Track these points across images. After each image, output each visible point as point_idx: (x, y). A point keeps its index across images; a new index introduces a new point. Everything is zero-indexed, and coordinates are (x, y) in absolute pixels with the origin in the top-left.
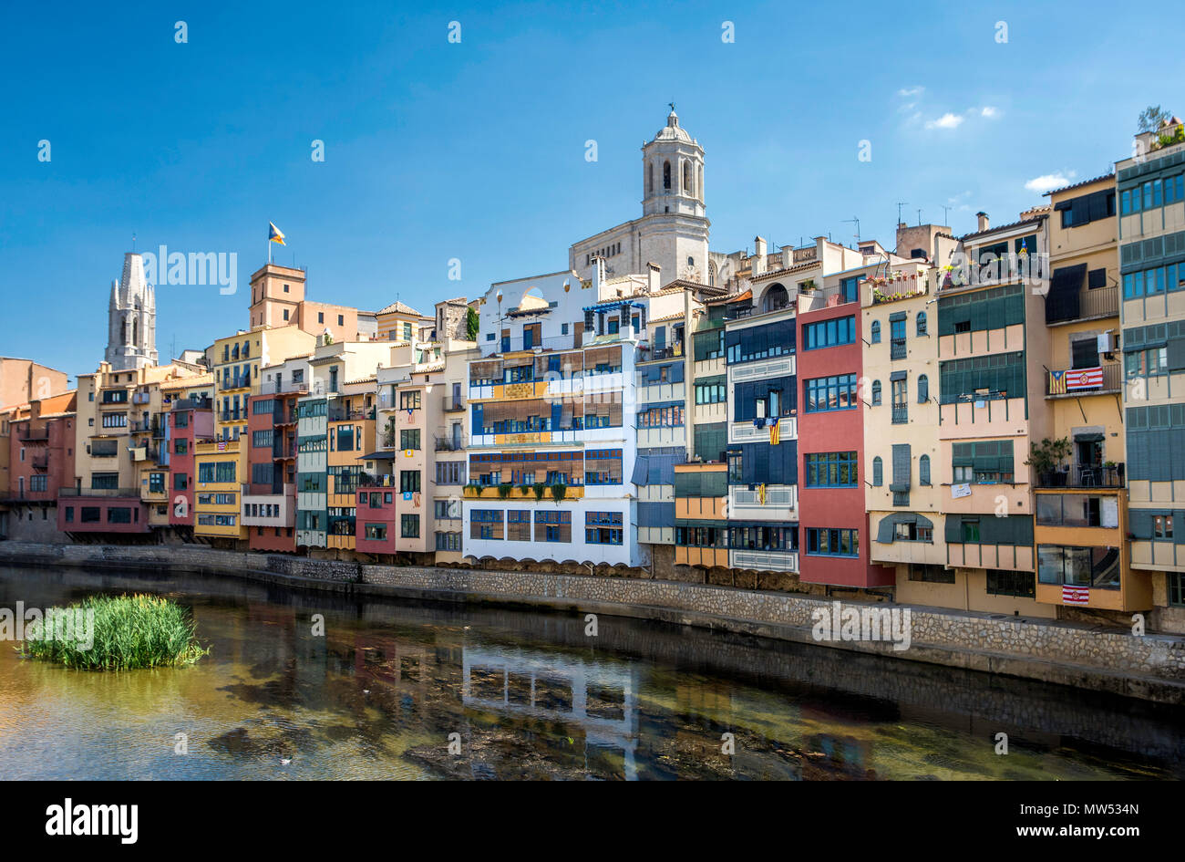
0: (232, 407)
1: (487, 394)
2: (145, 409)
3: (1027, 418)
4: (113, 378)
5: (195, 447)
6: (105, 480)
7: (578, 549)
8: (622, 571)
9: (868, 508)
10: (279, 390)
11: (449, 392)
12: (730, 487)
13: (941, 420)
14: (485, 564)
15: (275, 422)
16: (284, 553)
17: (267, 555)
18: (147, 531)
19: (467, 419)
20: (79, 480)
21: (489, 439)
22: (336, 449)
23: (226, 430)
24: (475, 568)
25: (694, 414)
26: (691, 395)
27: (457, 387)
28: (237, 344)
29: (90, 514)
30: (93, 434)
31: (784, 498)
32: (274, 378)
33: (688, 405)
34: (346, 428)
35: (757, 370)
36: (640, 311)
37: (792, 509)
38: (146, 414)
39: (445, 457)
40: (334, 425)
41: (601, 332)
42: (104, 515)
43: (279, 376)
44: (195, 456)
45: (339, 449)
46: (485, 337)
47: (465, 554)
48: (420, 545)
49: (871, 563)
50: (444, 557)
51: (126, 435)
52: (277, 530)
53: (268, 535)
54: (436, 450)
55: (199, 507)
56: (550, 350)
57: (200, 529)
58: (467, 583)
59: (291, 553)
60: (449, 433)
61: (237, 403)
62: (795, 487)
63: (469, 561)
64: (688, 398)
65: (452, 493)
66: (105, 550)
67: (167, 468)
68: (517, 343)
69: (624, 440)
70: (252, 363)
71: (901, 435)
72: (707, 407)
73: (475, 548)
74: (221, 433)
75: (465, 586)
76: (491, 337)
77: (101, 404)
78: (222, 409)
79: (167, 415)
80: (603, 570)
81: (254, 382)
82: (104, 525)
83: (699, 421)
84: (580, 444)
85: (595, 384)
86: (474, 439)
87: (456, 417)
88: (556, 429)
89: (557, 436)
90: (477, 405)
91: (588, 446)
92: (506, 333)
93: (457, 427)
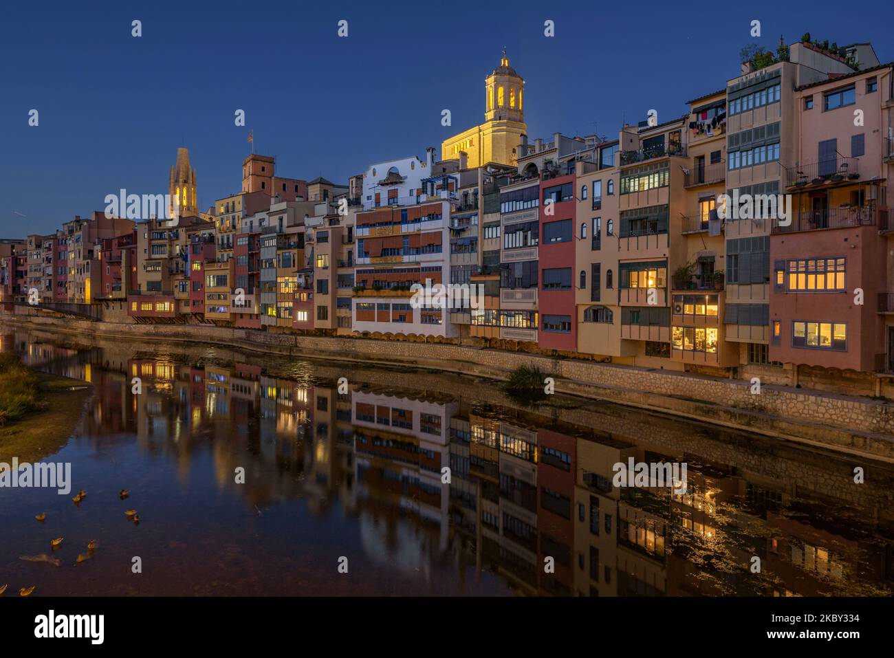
0: (225, 241)
1: (366, 232)
2: (176, 243)
3: (668, 247)
4: (158, 224)
5: (205, 266)
7: (417, 327)
8: (441, 341)
9: (577, 302)
10: (251, 231)
11: (346, 232)
12: (501, 289)
13: (619, 248)
14: (365, 335)
15: (249, 251)
16: (255, 329)
17: (246, 330)
19: (356, 248)
20: (140, 286)
21: (367, 260)
22: (281, 265)
23: (223, 255)
24: (360, 338)
25: (482, 245)
26: (481, 233)
27: (350, 230)
28: (228, 203)
30: (147, 258)
31: (530, 296)
32: (249, 224)
33: (479, 239)
34: (287, 254)
35: (518, 217)
36: (454, 181)
37: (535, 303)
39: (342, 271)
40: (280, 252)
41: (432, 194)
43: (251, 222)
44: (205, 271)
45: (283, 267)
46: (366, 199)
47: (353, 330)
48: (327, 324)
50: (341, 332)
51: (166, 258)
52: (251, 315)
53: (246, 319)
54: (338, 267)
55: (207, 302)
56: (403, 206)
57: (208, 315)
58: (354, 347)
59: (259, 329)
60: (345, 258)
61: (228, 238)
62: (537, 289)
63: (356, 334)
64: (480, 235)
65: (346, 292)
66: (155, 327)
67: (189, 279)
68: (384, 202)
69: (443, 261)
70: (237, 215)
71: (596, 257)
72: (490, 240)
73: (359, 326)
74: (220, 257)
75: (353, 349)
76: (369, 198)
77: (151, 240)
78: (220, 242)
79: (189, 246)
80: (430, 340)
81: (238, 226)
83: (486, 249)
84: (418, 263)
85: (427, 226)
86: (359, 261)
87: (349, 247)
88: (405, 254)
89: (406, 259)
90: (361, 240)
91: (423, 265)
92: (378, 196)
93: (350, 253)
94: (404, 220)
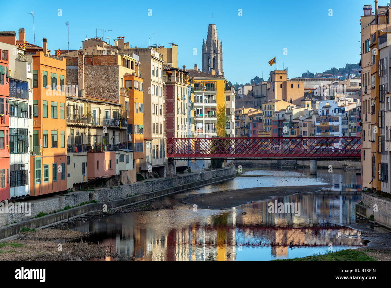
0: (267, 122)
1: (319, 124)
2: (244, 121)
5: (258, 132)
10: (279, 119)
11: (313, 123)
15: (278, 127)
21: (319, 134)
28: (268, 105)
32: (278, 116)
33: (348, 129)
34: (293, 130)
38: (244, 123)
40: (291, 129)
43: (279, 115)
44: (258, 135)
45: (292, 135)
51: (240, 128)
56: (330, 116)
60: (313, 132)
68: (325, 114)
70: (272, 111)
74: (265, 128)
76: (321, 112)
78: (265, 122)
79: (250, 123)
81: (273, 116)
84: (333, 135)
85: (335, 124)
86: (317, 134)
87: (314, 128)
88: (330, 132)
89: (331, 133)
90: (318, 126)
91: (335, 136)
92: (323, 111)
93: (315, 130)
94: (330, 121)
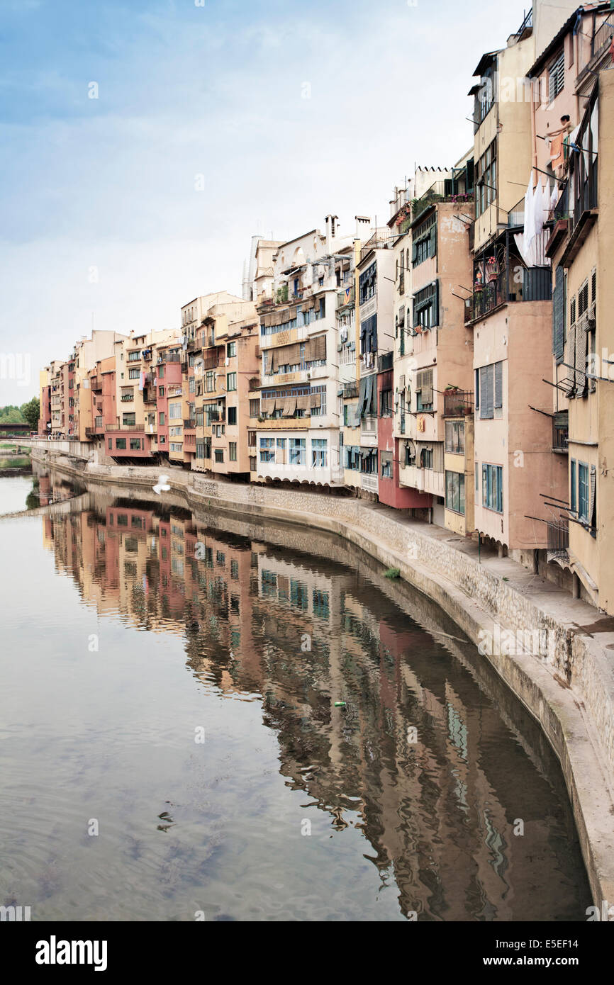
1: (269, 341)
2: (150, 365)
4: (134, 341)
5: (167, 392)
6: (129, 418)
7: (309, 470)
9: (394, 435)
18: (150, 456)
19: (262, 363)
20: (119, 418)
21: (271, 380)
29: (120, 443)
30: (124, 385)
31: (374, 427)
35: (367, 310)
37: (376, 438)
38: (152, 369)
42: (128, 446)
44: (168, 398)
47: (258, 474)
48: (237, 467)
49: (400, 486)
50: (253, 476)
54: (249, 392)
55: (170, 438)
57: (172, 454)
58: (263, 498)
66: (129, 470)
67: (156, 409)
75: (262, 500)
77: (128, 362)
79: (156, 368)
82: (128, 452)
85: (315, 328)
86: (265, 380)
90: (265, 352)
91: (312, 384)
